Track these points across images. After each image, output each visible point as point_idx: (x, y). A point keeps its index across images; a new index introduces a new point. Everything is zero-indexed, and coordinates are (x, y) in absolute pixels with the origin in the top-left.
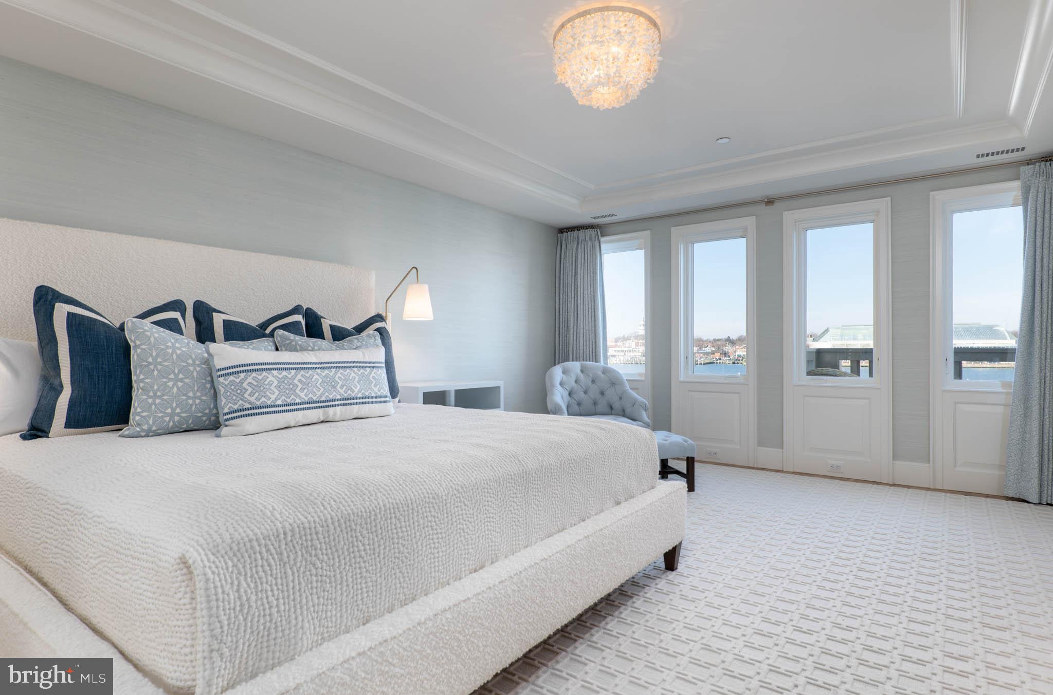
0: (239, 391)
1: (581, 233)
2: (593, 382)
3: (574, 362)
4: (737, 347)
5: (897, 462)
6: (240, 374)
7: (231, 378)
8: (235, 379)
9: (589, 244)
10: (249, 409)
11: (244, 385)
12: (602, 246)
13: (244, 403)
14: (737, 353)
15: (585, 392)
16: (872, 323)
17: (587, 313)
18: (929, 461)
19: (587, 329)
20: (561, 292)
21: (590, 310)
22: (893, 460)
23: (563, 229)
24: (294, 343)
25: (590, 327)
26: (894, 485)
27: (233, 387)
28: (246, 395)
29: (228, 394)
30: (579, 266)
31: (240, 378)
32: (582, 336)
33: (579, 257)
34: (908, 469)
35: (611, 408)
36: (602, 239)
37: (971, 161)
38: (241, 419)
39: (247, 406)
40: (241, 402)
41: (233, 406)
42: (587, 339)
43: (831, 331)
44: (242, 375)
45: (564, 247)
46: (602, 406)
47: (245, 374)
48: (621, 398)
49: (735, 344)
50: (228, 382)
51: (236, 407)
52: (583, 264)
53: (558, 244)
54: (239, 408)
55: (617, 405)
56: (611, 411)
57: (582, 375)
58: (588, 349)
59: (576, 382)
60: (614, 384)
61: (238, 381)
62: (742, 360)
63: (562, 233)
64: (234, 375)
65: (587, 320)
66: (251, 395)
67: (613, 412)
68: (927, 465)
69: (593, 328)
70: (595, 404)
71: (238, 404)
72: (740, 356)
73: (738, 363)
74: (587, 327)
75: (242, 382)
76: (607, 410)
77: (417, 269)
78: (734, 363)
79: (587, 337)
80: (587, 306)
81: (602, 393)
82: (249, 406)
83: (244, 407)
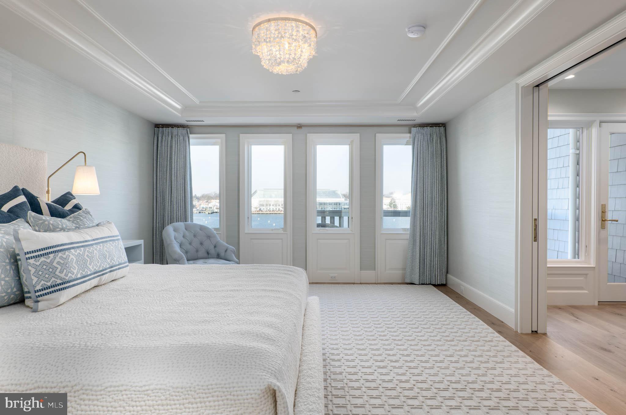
0: (51, 270)
1: (175, 130)
2: (195, 236)
3: (180, 223)
4: (201, 201)
5: (362, 271)
6: (49, 255)
7: (42, 259)
8: (45, 260)
9: (181, 138)
10: (60, 284)
11: (55, 264)
12: (191, 140)
13: (56, 280)
14: (202, 206)
15: (190, 244)
16: (283, 188)
17: (179, 187)
18: (375, 270)
19: (179, 199)
20: (158, 171)
21: (181, 185)
22: (360, 270)
23: (159, 125)
24: (47, 223)
25: (181, 197)
26: (361, 283)
27: (45, 267)
28: (57, 273)
29: (40, 273)
30: (174, 153)
31: (50, 259)
32: (175, 203)
33: (174, 147)
34: (368, 275)
35: (208, 253)
36: (191, 136)
37: (395, 122)
38: (55, 293)
39: (59, 281)
40: (53, 279)
41: (46, 283)
42: (179, 206)
43: (258, 192)
44: (51, 256)
45: (160, 138)
46: (202, 253)
47: (53, 254)
48: (215, 247)
49: (200, 199)
50: (39, 263)
51: (49, 284)
52: (176, 152)
53: (155, 135)
54: (52, 284)
55: (212, 251)
56: (208, 256)
57: (187, 232)
58: (180, 213)
59: (184, 237)
60: (209, 237)
61: (48, 261)
62: (205, 210)
63: (159, 127)
64: (45, 256)
65: (179, 192)
66: (61, 272)
67: (209, 256)
68: (374, 271)
69: (184, 198)
70: (197, 251)
71: (51, 281)
72: (203, 208)
73: (202, 213)
74: (179, 196)
75: (52, 262)
76: (206, 255)
77: (84, 153)
78: (200, 213)
79: (179, 204)
80: (179, 182)
81: (201, 244)
82: (61, 282)
83: (57, 283)
